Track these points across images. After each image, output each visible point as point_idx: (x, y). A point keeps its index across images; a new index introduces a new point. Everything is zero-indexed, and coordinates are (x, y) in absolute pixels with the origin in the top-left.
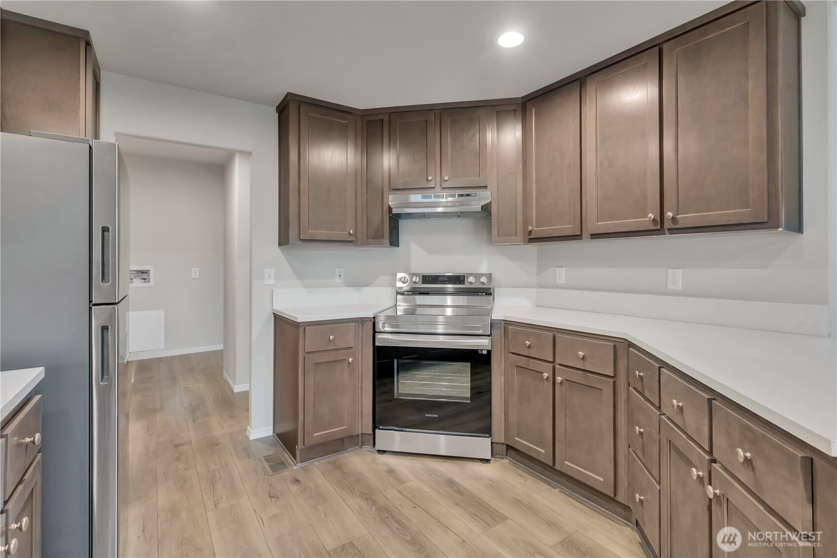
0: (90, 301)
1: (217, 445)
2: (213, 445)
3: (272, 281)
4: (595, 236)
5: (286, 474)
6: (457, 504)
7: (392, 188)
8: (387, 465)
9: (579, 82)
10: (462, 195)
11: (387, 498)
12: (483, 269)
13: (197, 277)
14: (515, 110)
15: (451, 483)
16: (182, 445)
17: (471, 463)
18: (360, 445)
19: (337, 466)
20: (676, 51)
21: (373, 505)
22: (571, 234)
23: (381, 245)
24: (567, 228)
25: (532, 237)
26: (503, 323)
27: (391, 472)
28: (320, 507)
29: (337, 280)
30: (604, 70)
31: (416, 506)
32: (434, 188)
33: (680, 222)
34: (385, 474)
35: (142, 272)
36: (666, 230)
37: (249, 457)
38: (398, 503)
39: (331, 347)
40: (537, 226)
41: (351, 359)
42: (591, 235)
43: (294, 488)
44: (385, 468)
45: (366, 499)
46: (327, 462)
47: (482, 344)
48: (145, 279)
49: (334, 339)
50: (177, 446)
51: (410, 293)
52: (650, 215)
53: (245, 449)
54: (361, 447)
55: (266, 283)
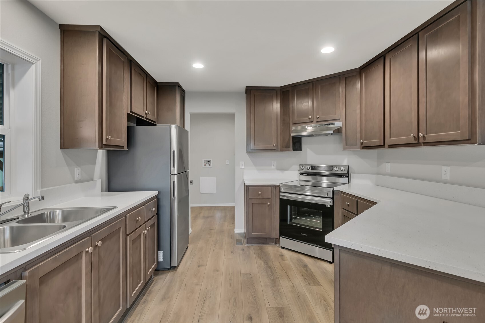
0: (170, 173)
1: (223, 232)
2: (222, 232)
3: (243, 167)
4: (391, 146)
5: (241, 247)
6: (302, 274)
7: (293, 123)
8: (282, 253)
9: (383, 57)
10: (327, 125)
11: (273, 264)
12: (345, 163)
13: (228, 164)
14: (356, 75)
15: (305, 266)
16: (212, 230)
17: (322, 261)
18: (275, 243)
19: (261, 249)
20: (425, 36)
21: (266, 264)
22: (379, 145)
23: (289, 150)
24: (378, 141)
25: (363, 146)
26: (340, 192)
27: (282, 256)
28: (246, 260)
29: (273, 167)
30: (393, 50)
31: (283, 270)
32: (313, 122)
33: (427, 139)
34: (279, 256)
35: (209, 161)
36: (422, 143)
37: (231, 238)
38: (276, 267)
39: (260, 197)
40: (365, 140)
41: (269, 203)
42: (389, 145)
43: (241, 252)
44: (280, 254)
45: (265, 262)
46: (259, 247)
47: (328, 202)
48: (210, 164)
49: (261, 193)
50: (210, 230)
51: (306, 174)
52: (412, 134)
53: (232, 235)
54: (275, 244)
55: (241, 168)
